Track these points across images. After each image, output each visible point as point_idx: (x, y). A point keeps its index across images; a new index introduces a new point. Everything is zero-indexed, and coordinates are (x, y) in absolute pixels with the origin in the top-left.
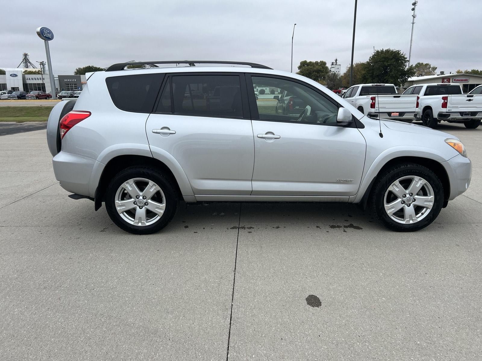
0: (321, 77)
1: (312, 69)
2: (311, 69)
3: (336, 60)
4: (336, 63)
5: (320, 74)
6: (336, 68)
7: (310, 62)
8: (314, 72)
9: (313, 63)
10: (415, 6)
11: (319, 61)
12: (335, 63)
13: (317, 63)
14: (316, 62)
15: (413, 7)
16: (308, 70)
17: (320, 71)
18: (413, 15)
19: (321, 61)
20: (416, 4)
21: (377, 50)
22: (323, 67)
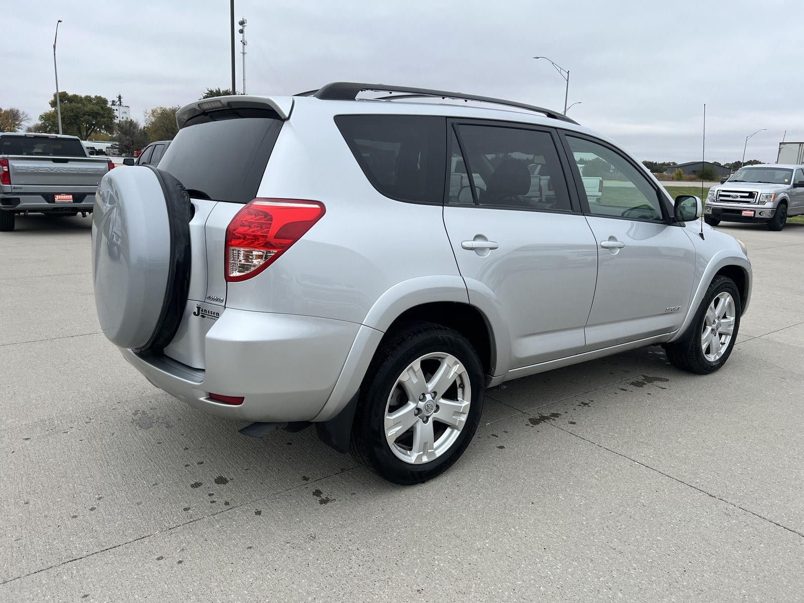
0: (101, 125)
1: (80, 108)
2: (77, 108)
3: (120, 98)
4: (120, 103)
5: (99, 119)
6: (121, 112)
7: (75, 96)
8: (84, 115)
9: (81, 97)
10: (243, 27)
11: (93, 96)
12: (118, 103)
13: (88, 99)
14: (87, 97)
15: (241, 27)
16: (72, 111)
17: (97, 113)
18: (242, 39)
19: (96, 96)
20: (245, 24)
21: (210, 90)
22: (102, 108)
